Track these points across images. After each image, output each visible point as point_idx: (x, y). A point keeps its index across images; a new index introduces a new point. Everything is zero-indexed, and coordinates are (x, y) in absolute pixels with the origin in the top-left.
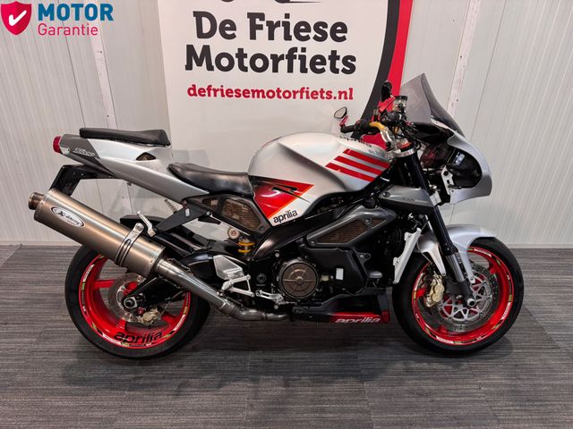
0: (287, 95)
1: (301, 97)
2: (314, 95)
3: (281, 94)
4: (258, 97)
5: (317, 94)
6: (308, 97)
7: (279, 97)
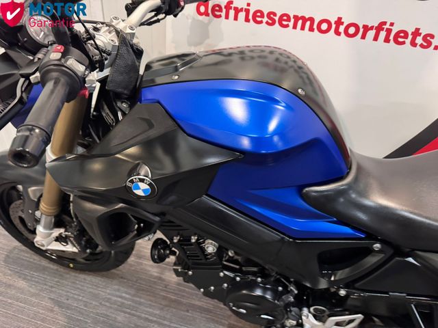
0: (352, 30)
1: (376, 39)
2: (400, 38)
3: (342, 29)
4: (303, 28)
5: (406, 36)
6: (387, 40)
7: (337, 33)
